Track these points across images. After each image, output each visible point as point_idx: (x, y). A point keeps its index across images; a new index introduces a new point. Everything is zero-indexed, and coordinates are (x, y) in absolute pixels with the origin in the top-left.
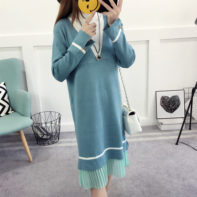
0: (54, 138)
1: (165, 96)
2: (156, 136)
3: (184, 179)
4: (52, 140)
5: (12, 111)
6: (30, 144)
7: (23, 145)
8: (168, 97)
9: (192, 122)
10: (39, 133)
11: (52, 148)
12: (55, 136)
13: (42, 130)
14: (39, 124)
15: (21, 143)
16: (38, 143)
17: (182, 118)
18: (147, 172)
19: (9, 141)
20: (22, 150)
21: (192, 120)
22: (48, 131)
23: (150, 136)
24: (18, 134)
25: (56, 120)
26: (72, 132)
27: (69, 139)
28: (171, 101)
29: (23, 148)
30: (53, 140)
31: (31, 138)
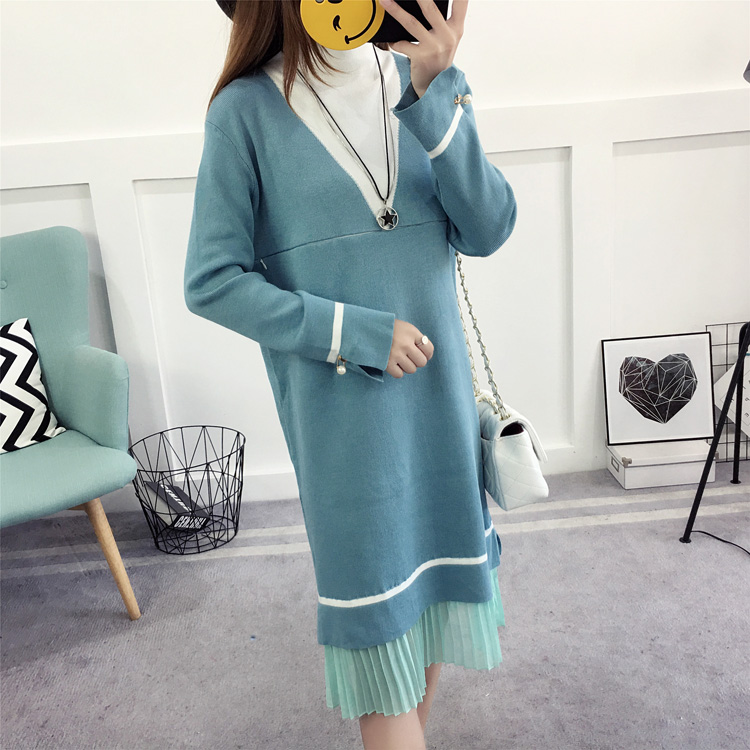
0: (217, 526)
1: (638, 358)
2: (608, 511)
3: (714, 673)
4: (212, 535)
5: (60, 429)
6: (128, 550)
7: (102, 555)
8: (649, 361)
9: (742, 454)
10: (161, 508)
11: (211, 563)
12: (223, 517)
13: (173, 495)
14: (162, 473)
15: (94, 547)
16: (158, 547)
17: (704, 441)
18: (576, 649)
19: (49, 542)
20: (100, 572)
21: (742, 446)
22: (194, 499)
23: (584, 513)
24: (82, 513)
25: (226, 460)
26: (285, 503)
27: (277, 529)
28: (661, 375)
29: (102, 565)
30: (217, 534)
31: (132, 527)
